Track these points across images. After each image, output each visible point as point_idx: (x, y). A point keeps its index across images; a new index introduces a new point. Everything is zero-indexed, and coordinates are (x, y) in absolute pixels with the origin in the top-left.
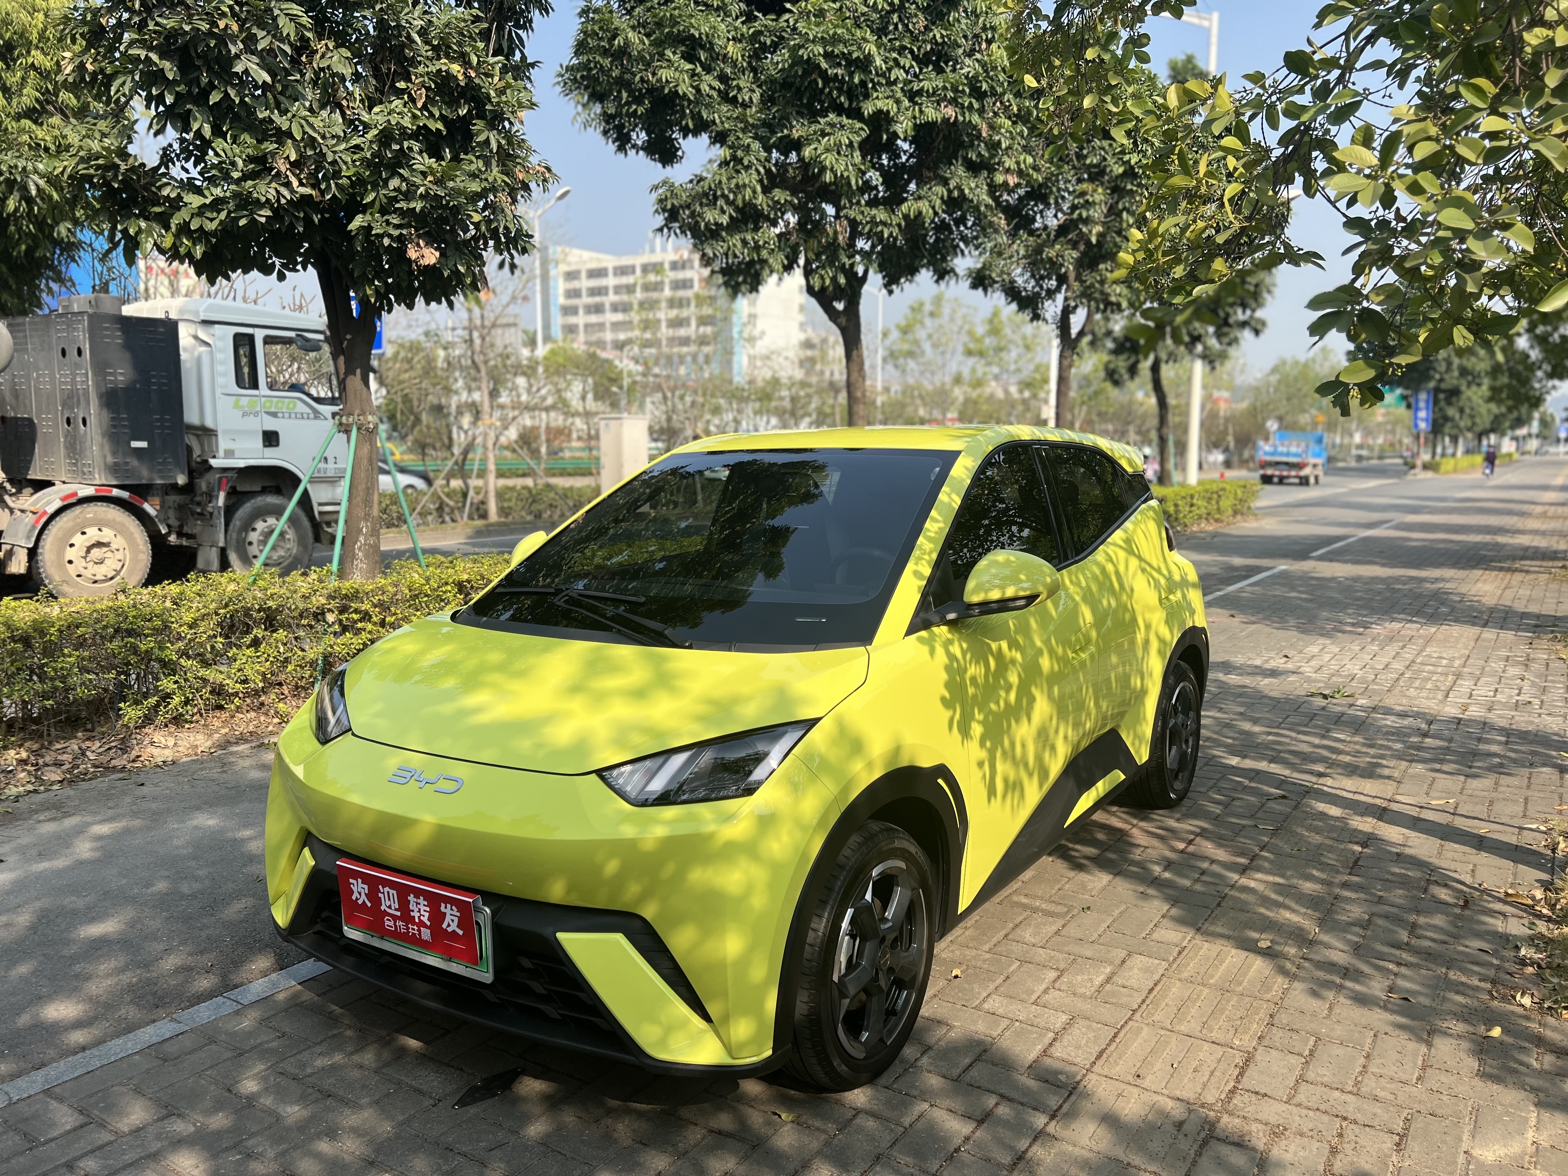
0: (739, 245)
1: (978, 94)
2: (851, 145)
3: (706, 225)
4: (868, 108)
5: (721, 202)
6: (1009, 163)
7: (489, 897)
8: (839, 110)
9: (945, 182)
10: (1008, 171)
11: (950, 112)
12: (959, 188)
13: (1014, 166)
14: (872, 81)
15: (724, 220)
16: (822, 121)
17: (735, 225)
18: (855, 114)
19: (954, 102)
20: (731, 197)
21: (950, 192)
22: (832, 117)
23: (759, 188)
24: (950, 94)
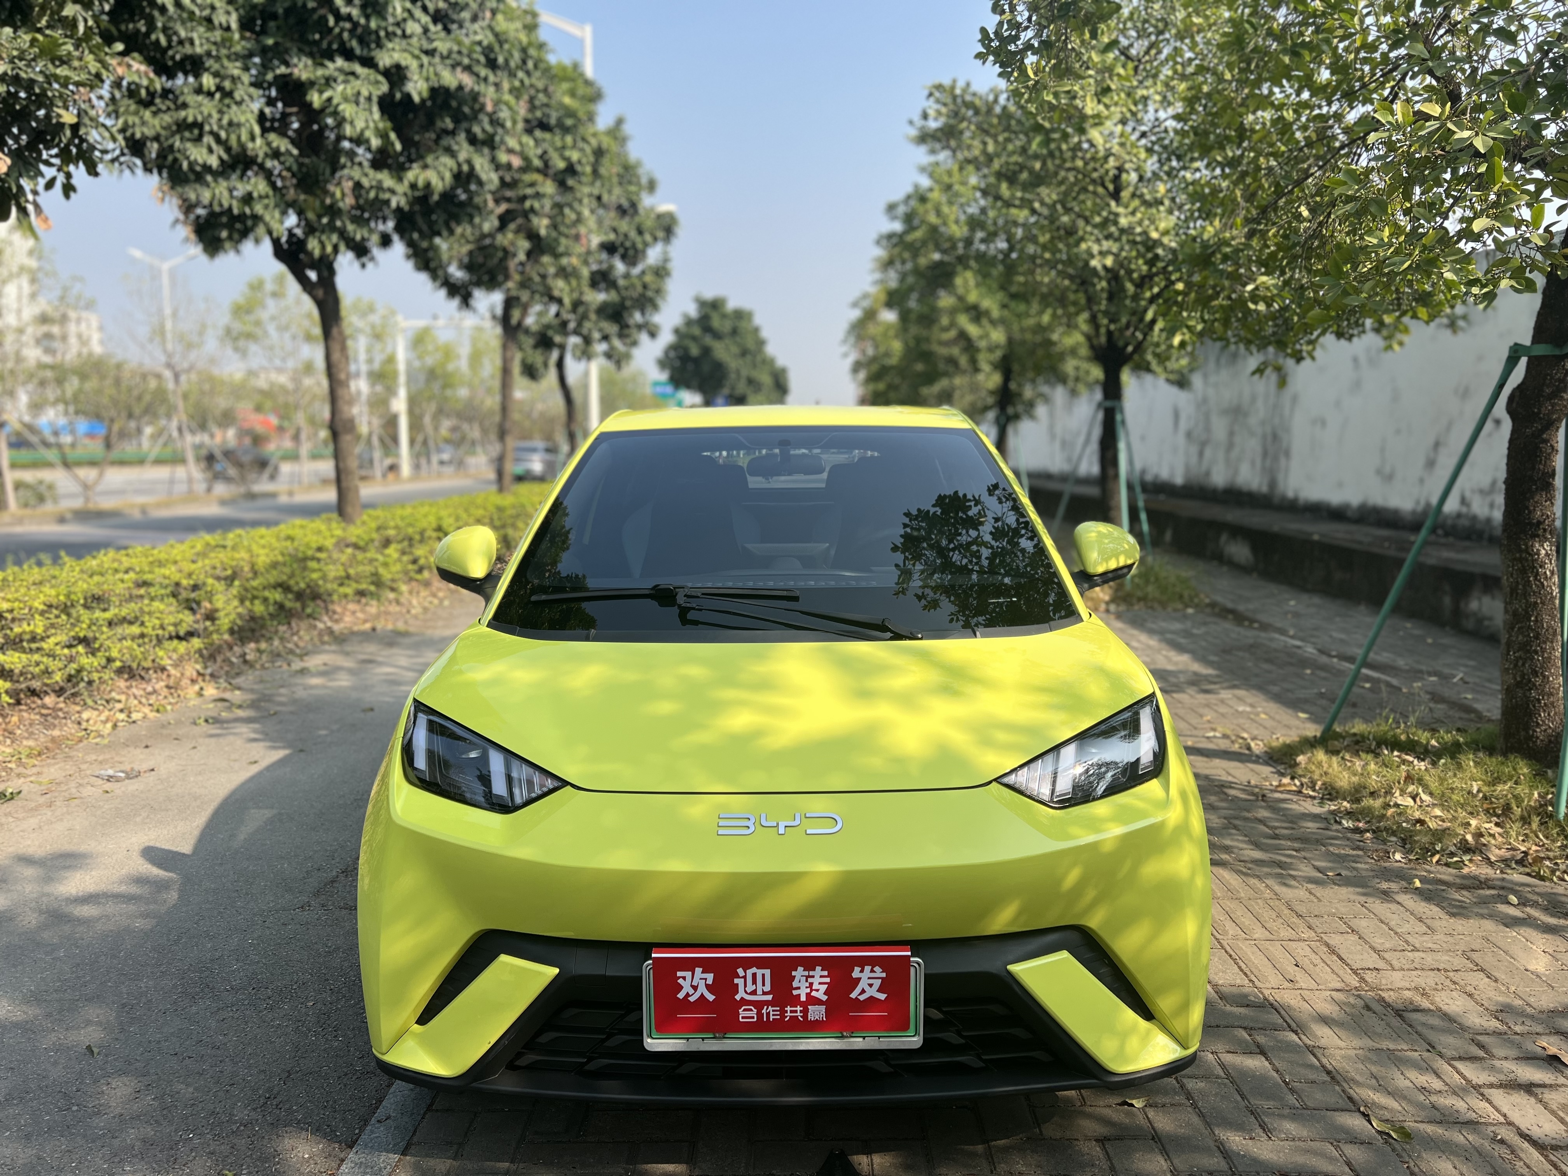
0: (226, 194)
1: (492, 64)
2: (369, 99)
3: (191, 164)
4: (385, 59)
5: (208, 139)
6: (512, 143)
7: (918, 946)
8: (349, 55)
9: (452, 154)
10: (510, 151)
11: (467, 80)
12: (469, 162)
13: (517, 148)
14: (386, 29)
15: (214, 162)
16: (330, 65)
17: (226, 169)
18: (369, 62)
19: (468, 69)
20: (223, 135)
21: (459, 165)
22: (340, 62)
23: (257, 130)
24: (466, 61)
